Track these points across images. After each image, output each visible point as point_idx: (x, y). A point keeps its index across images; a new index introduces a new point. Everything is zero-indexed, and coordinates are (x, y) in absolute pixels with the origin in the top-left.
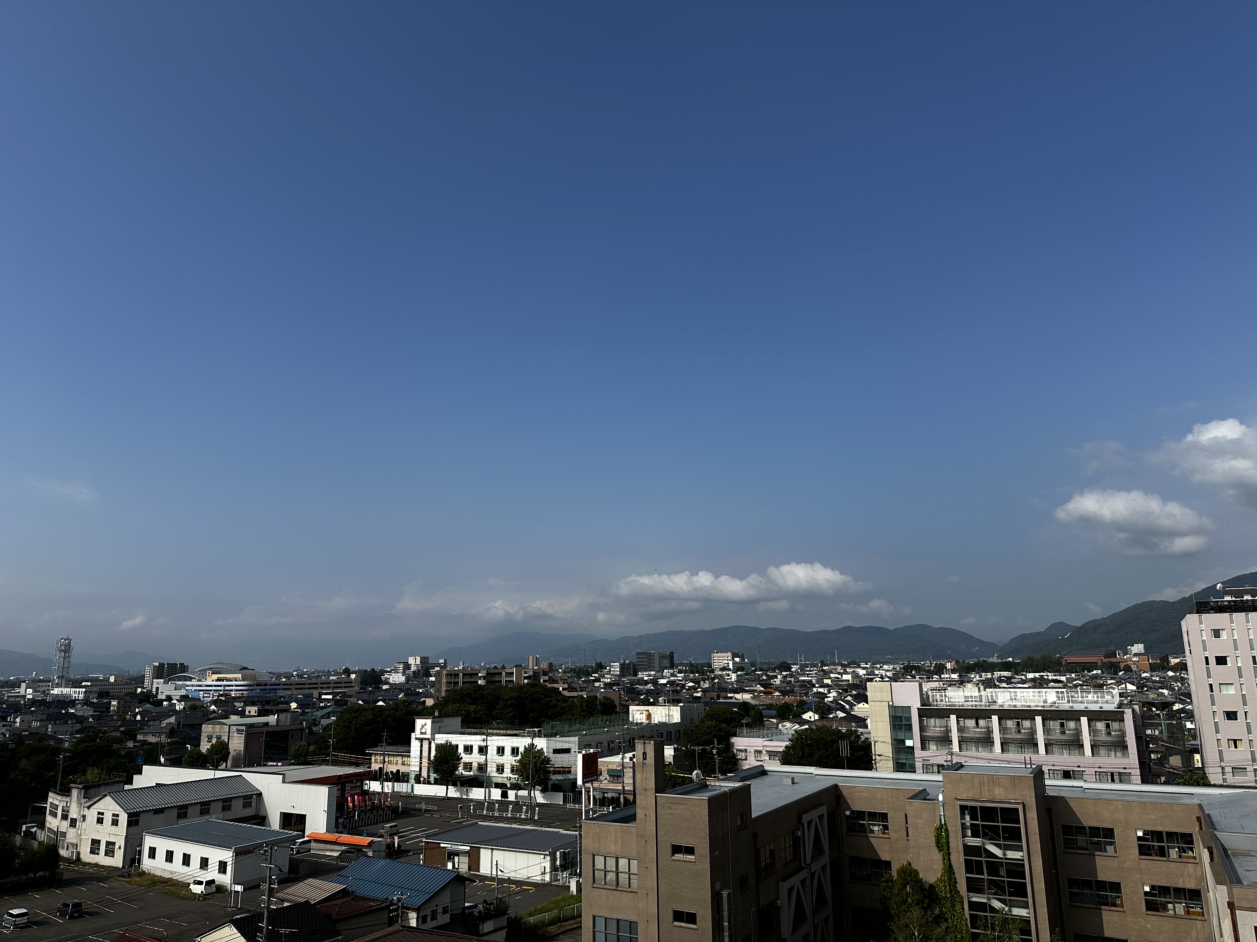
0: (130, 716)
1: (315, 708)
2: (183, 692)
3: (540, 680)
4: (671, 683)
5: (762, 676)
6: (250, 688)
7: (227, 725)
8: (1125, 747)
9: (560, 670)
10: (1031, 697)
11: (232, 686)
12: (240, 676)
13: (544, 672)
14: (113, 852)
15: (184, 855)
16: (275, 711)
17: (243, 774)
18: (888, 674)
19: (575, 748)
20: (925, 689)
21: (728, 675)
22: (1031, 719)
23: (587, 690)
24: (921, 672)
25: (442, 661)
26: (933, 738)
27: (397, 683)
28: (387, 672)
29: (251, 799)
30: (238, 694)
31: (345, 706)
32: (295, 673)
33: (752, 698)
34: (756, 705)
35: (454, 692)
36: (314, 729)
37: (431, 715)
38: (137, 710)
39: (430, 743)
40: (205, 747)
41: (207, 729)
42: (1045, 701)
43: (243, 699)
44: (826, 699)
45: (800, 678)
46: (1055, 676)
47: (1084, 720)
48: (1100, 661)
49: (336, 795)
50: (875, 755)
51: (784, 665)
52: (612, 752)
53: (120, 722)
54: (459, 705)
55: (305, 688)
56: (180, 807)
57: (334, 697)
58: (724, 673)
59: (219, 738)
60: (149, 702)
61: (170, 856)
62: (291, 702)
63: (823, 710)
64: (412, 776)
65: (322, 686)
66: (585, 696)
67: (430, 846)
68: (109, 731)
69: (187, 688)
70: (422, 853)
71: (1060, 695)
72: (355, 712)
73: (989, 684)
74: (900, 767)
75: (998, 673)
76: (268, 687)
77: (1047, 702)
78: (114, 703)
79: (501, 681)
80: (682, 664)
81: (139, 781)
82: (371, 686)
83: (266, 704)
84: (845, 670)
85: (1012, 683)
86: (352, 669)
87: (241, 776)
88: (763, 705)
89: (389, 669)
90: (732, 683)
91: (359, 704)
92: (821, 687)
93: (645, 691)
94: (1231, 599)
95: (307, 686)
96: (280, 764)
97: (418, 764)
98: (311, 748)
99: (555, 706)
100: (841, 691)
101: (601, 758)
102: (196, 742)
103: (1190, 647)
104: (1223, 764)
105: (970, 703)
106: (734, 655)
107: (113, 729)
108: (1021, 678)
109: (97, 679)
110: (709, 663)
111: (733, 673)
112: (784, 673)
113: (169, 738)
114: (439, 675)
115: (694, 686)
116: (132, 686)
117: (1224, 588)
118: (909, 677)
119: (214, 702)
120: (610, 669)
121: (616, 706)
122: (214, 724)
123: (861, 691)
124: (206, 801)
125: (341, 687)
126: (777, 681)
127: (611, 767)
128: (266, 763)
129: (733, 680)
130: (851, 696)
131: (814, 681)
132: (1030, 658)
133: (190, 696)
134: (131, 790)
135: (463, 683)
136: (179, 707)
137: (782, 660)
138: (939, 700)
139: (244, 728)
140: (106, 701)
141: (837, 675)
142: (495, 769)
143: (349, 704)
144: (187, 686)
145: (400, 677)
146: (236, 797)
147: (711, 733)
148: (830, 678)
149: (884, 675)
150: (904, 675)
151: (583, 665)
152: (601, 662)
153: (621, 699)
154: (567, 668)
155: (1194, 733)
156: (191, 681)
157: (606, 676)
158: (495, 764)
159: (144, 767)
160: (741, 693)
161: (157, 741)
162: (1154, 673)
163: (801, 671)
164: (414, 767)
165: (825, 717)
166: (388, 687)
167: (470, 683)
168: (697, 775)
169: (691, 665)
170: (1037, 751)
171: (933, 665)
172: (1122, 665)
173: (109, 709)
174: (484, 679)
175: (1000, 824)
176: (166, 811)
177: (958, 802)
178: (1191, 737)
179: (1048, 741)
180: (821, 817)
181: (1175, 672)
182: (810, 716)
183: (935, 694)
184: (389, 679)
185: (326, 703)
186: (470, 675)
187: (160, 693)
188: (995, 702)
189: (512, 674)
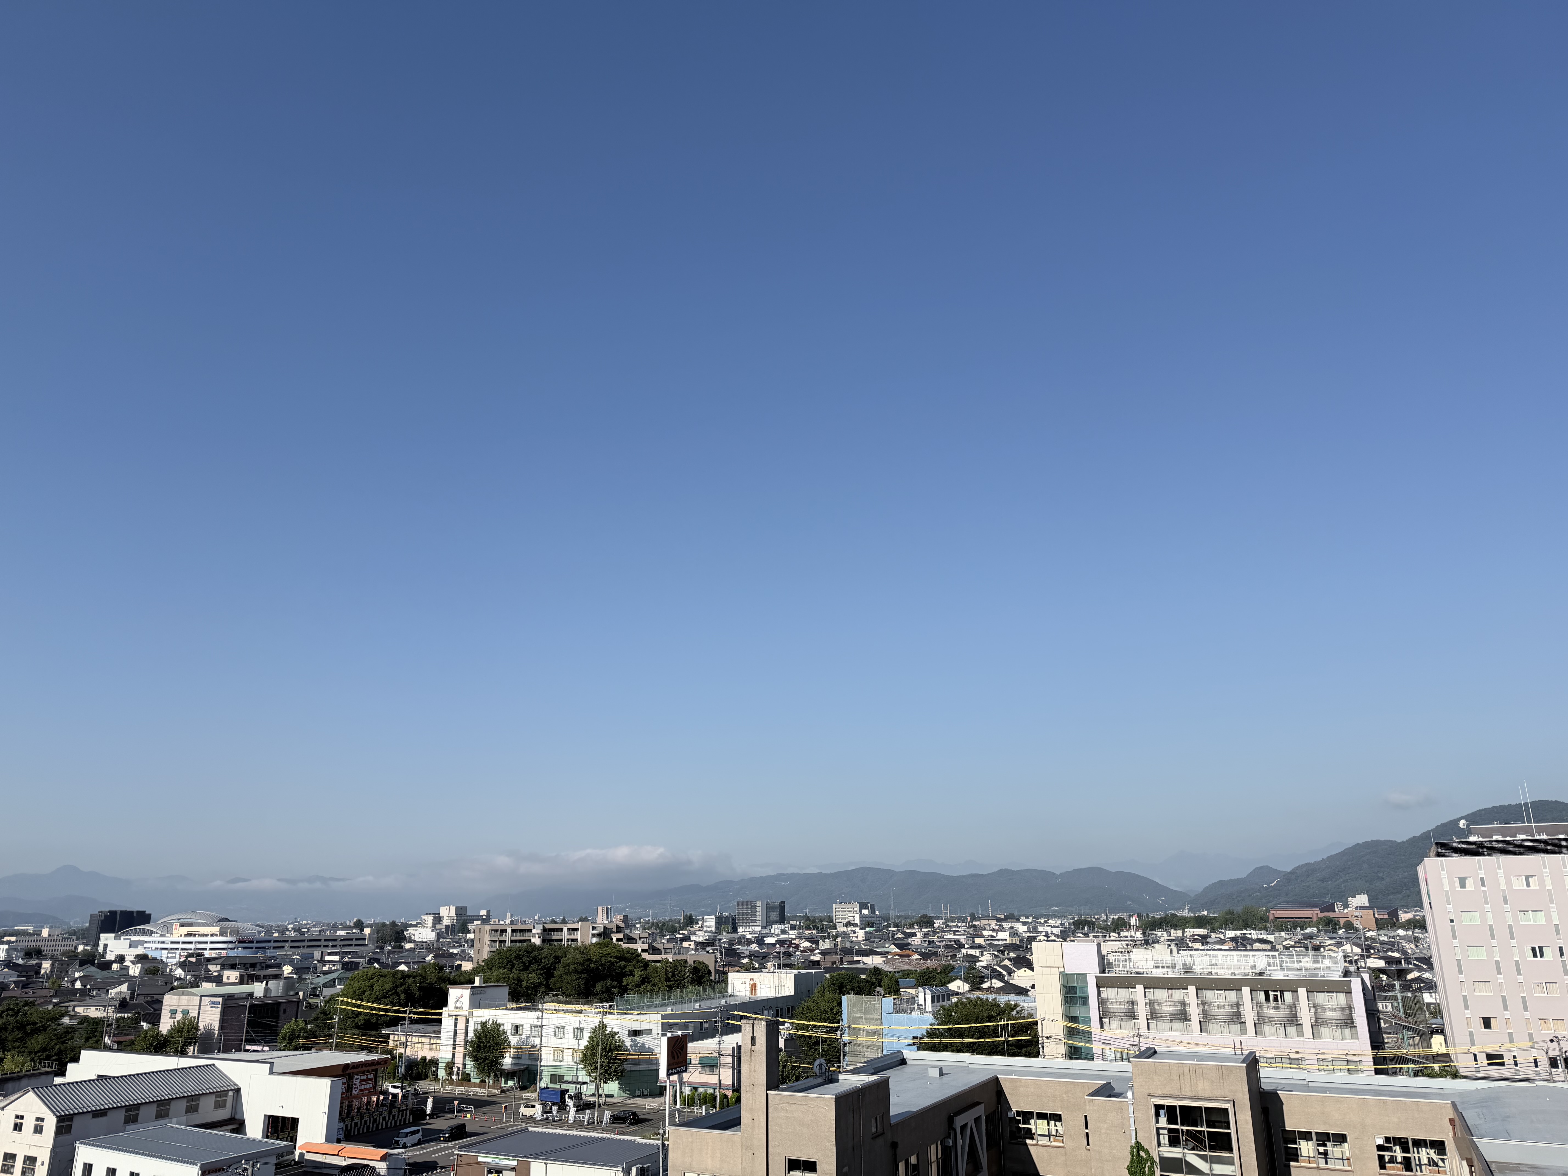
0: (67, 983)
1: (317, 973)
2: (140, 951)
3: (612, 939)
4: (782, 942)
5: (897, 934)
6: (231, 946)
7: (196, 995)
8: (1353, 1025)
9: (638, 926)
10: (1236, 962)
11: (206, 943)
12: (216, 930)
13: (618, 927)
14: (33, 1170)
15: (132, 1174)
17: (216, 1063)
18: (1055, 931)
19: (657, 1029)
20: (1104, 952)
21: (855, 932)
22: (1236, 990)
23: (673, 952)
24: (1096, 929)
25: (483, 912)
26: (1115, 1014)
27: (424, 940)
28: (411, 926)
29: (227, 1095)
30: (214, 954)
31: (355, 969)
32: (290, 926)
33: (886, 962)
34: (890, 972)
35: (498, 954)
36: (313, 1001)
37: (470, 984)
38: (77, 975)
39: (467, 1021)
40: (165, 1026)
41: (170, 1001)
42: (1254, 968)
43: (221, 961)
44: (978, 964)
45: (945, 937)
46: (1261, 934)
47: (1302, 992)
48: (1315, 916)
49: (340, 1091)
50: (1042, 1037)
51: (925, 920)
52: (703, 1033)
53: (52, 991)
54: (506, 970)
55: (304, 947)
56: (128, 1108)
57: (342, 958)
58: (849, 929)
59: (186, 1013)
60: (93, 964)
62: (284, 965)
63: (975, 978)
65: (326, 943)
66: (671, 960)
67: (465, 1161)
68: (38, 1003)
69: (146, 945)
71: (1271, 960)
72: (370, 979)
73: (1181, 944)
74: (1074, 1053)
75: (1192, 930)
76: (255, 945)
77: (1255, 969)
78: (46, 965)
79: (561, 940)
80: (794, 918)
81: (75, 1072)
82: (390, 944)
83: (251, 967)
84: (1001, 927)
85: (1209, 943)
86: (366, 921)
87: (214, 1065)
88: (899, 972)
89: (414, 923)
90: (859, 943)
91: (375, 967)
92: (971, 947)
93: (748, 953)
94: (1478, 840)
95: (306, 944)
96: (266, 1049)
97: (451, 1048)
98: (309, 1027)
99: (632, 974)
100: (996, 953)
101: (690, 1042)
102: (155, 1020)
103: (1429, 899)
104: (1474, 1049)
105: (1160, 970)
106: (862, 906)
107: (43, 1000)
108: (1219, 938)
109: (24, 933)
110: (830, 916)
111: (861, 929)
112: (925, 930)
113: (119, 1012)
114: (480, 932)
115: (811, 946)
116: (72, 943)
117: (1468, 826)
118: (1081, 935)
119: (182, 965)
120: (703, 924)
121: (710, 973)
122: (179, 994)
123: (1022, 954)
124: (165, 1100)
125: (351, 945)
126: (916, 941)
127: (704, 1054)
128: (248, 1047)
129: (860, 938)
130: (1009, 959)
131: (963, 939)
132: (1230, 910)
133: (149, 957)
134: (64, 1085)
135: (512, 941)
136: (135, 970)
137: (922, 912)
138: (1121, 966)
139: (220, 1000)
140: (35, 962)
141: (991, 933)
142: (551, 1057)
143: (361, 968)
144: (146, 942)
145: (429, 933)
146: (207, 1094)
147: (832, 1009)
148: (983, 936)
149: (1049, 932)
150: (1074, 933)
151: (667, 919)
152: (691, 916)
153: (717, 964)
154: (648, 922)
155: (1435, 1008)
156: (151, 935)
157: (697, 933)
158: (552, 1049)
159: (83, 1052)
160: (871, 956)
161: (102, 1016)
162: (1381, 932)
163: (946, 928)
164: (444, 1054)
165: (978, 988)
166: (413, 947)
167: (521, 941)
168: (820, 1065)
169: (807, 918)
170: (1244, 1032)
171: (1110, 920)
172: (1342, 921)
173: (38, 972)
174: (539, 937)
175: (1204, 1129)
176: (110, 1113)
177: (1152, 1100)
178: (1432, 1014)
179: (1259, 1020)
180: (977, 1120)
181: (1407, 931)
182: (958, 986)
183: (1116, 957)
184: (414, 935)
185: (331, 966)
186: (521, 931)
187: (108, 952)
188: (1191, 968)
189: (577, 930)
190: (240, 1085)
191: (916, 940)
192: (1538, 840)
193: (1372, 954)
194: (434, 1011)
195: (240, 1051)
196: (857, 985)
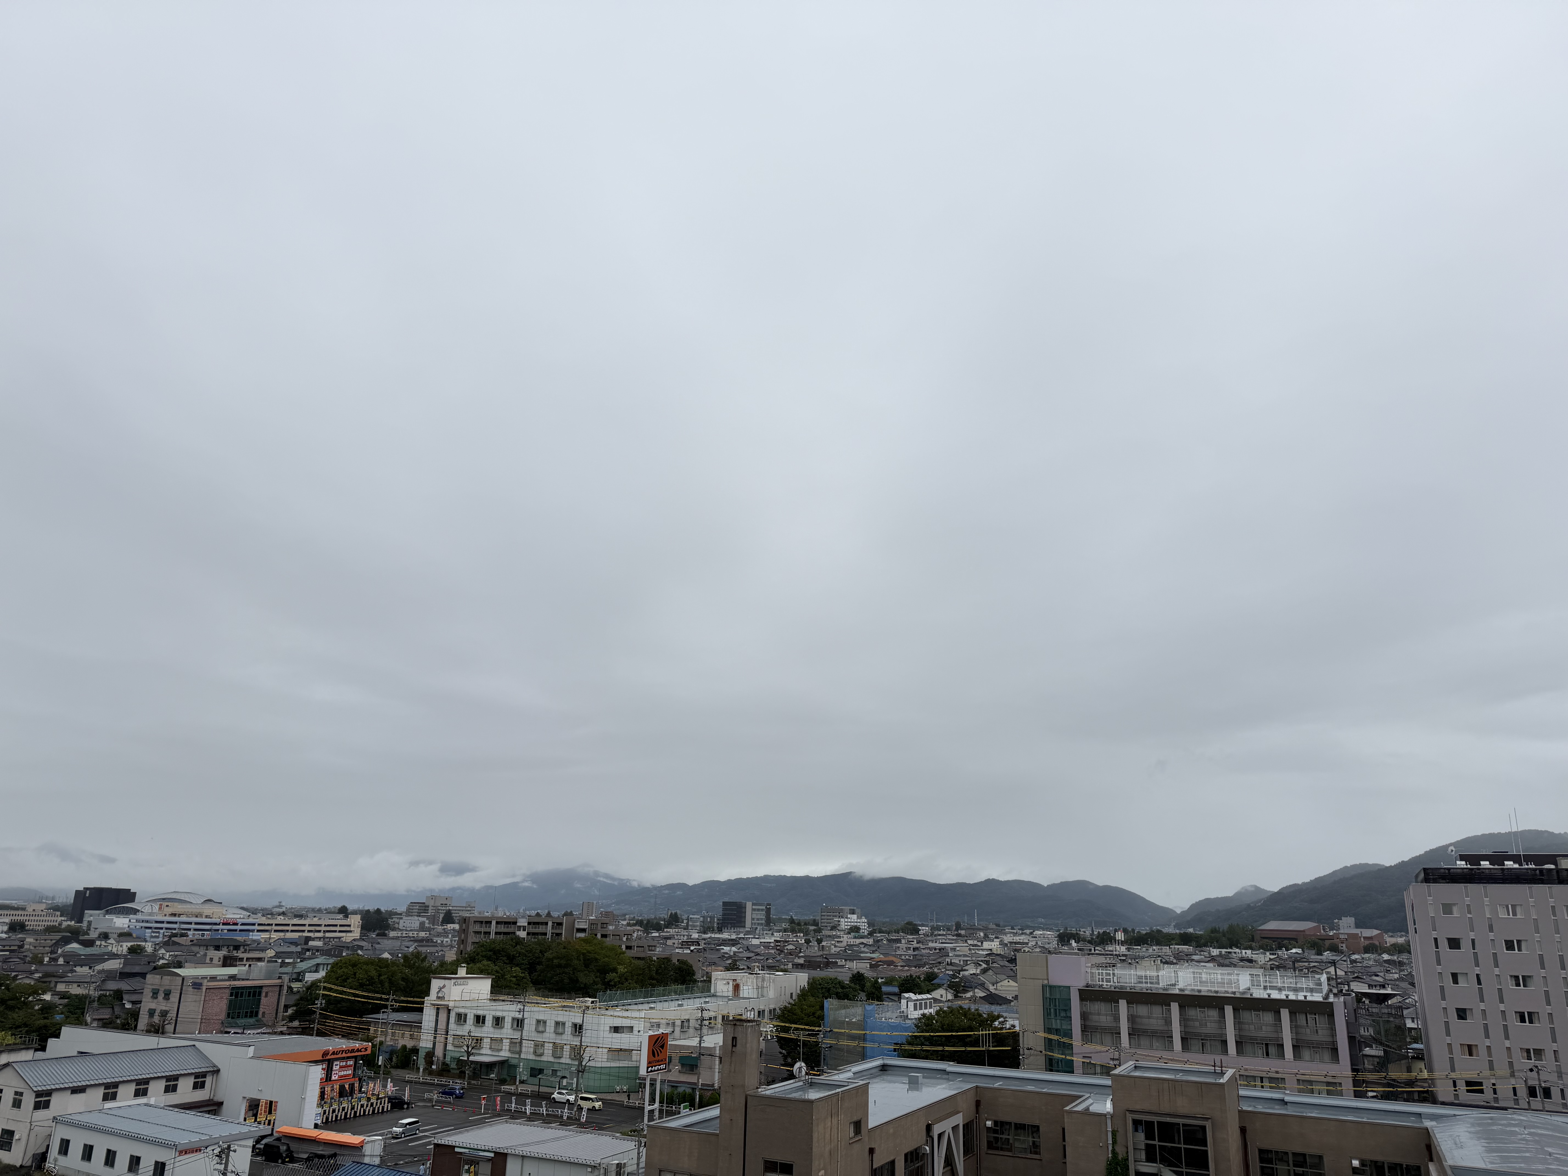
0: (50, 958)
3: (596, 935)
4: (767, 945)
5: (882, 940)
6: (215, 927)
7: (179, 975)
8: (1335, 1050)
9: (625, 923)
10: (1220, 980)
11: (191, 923)
13: (602, 923)
14: (10, 1144)
15: (109, 1151)
16: (245, 959)
17: (197, 1044)
19: (638, 1026)
21: (840, 937)
22: (1219, 1009)
23: (658, 949)
24: (1082, 942)
26: (1097, 1029)
27: (409, 929)
28: (396, 914)
29: (205, 1077)
30: (198, 935)
32: (276, 910)
33: (870, 968)
34: (873, 978)
35: (482, 946)
36: (296, 986)
37: (453, 974)
38: (60, 951)
39: (449, 1011)
41: (152, 980)
42: (1237, 986)
43: (204, 942)
44: (961, 973)
45: (931, 945)
46: (1247, 953)
47: (1285, 1013)
49: (319, 1077)
50: (1023, 1048)
51: (910, 926)
52: (686, 1033)
53: (34, 966)
54: (489, 962)
55: (288, 931)
56: (107, 1086)
58: (835, 933)
59: (167, 993)
60: (77, 941)
61: (88, 1153)
62: (268, 949)
63: (958, 987)
64: (422, 1054)
65: (311, 928)
66: (655, 958)
67: (441, 1150)
68: (20, 977)
70: (429, 1160)
71: (1255, 978)
72: (354, 965)
73: (1166, 961)
74: (1052, 1065)
75: (1177, 947)
76: (239, 927)
77: (1238, 988)
78: (30, 940)
79: (545, 934)
80: (781, 920)
81: (55, 1048)
82: (374, 932)
83: (234, 950)
84: (987, 936)
85: (1192, 960)
86: (351, 907)
87: (194, 1046)
88: (882, 978)
89: (399, 911)
90: (844, 948)
91: (358, 955)
92: (955, 956)
93: (732, 954)
94: (1465, 866)
95: (290, 928)
96: (247, 1032)
97: (432, 1038)
98: (290, 1011)
99: (614, 970)
100: (981, 963)
101: (671, 1040)
102: (136, 998)
103: (1415, 924)
104: (1453, 1075)
105: (1144, 985)
107: (25, 975)
108: (1204, 955)
109: (8, 907)
110: (815, 920)
111: (845, 934)
112: (911, 937)
114: (465, 923)
115: (795, 949)
116: (55, 919)
117: (1456, 851)
118: (1066, 948)
119: (165, 945)
120: (688, 923)
121: (695, 973)
122: (162, 975)
124: (143, 1079)
125: (335, 931)
127: (685, 1053)
128: (228, 1030)
129: (844, 944)
130: (994, 969)
131: (947, 949)
132: (1215, 929)
133: (134, 935)
134: (43, 1060)
135: (496, 933)
136: (117, 948)
137: (908, 919)
138: (1105, 980)
139: (202, 981)
140: (19, 937)
141: (976, 942)
142: (532, 1050)
143: (344, 954)
144: (131, 921)
145: (413, 922)
146: (185, 1074)
147: (814, 1014)
148: (968, 945)
149: (1035, 944)
150: (1059, 945)
151: (653, 917)
152: (676, 913)
153: (701, 964)
154: (633, 919)
155: (1417, 1034)
156: (135, 914)
157: (682, 932)
158: (533, 1042)
159: (63, 1027)
160: (855, 962)
161: (84, 993)
162: (1367, 955)
163: (931, 935)
164: (425, 1043)
165: (961, 997)
166: (396, 935)
167: (505, 933)
168: (800, 1068)
169: (792, 921)
170: (1225, 1051)
171: (1096, 933)
172: (1327, 943)
173: (21, 947)
174: (524, 930)
175: (1183, 1146)
176: (88, 1091)
177: (1130, 1115)
178: (1413, 1039)
179: (1240, 1038)
180: (955, 1128)
181: (1392, 955)
182: (943, 994)
183: (1100, 971)
184: (398, 924)
185: (314, 952)
186: (506, 923)
187: (92, 929)
188: (1175, 984)
189: (560, 924)
190: (220, 1067)
191: (901, 947)
192: (1527, 869)
193: (1357, 977)
194: (416, 999)
195: (222, 1032)
196: (840, 990)
